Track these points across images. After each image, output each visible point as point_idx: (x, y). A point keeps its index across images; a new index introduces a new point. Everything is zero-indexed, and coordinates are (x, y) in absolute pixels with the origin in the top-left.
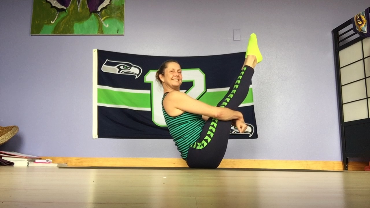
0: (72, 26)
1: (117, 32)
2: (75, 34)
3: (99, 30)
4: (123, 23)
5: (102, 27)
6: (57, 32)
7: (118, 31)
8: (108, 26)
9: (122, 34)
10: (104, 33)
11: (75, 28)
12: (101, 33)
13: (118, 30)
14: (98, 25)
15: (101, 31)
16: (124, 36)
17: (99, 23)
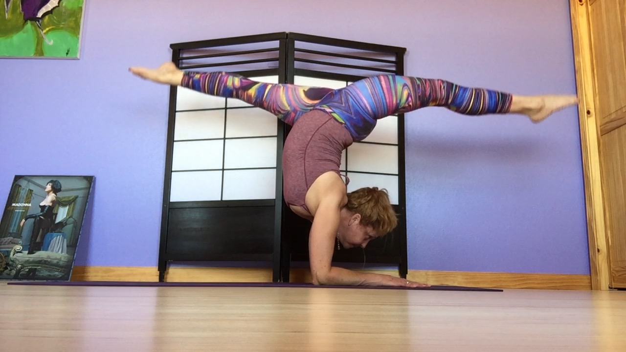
1: (67, 54)
3: (36, 49)
4: (78, 39)
5: (41, 43)
7: (68, 51)
8: (51, 43)
9: (74, 56)
10: (45, 55)
12: (40, 55)
13: (69, 49)
14: (36, 41)
15: (40, 52)
16: (79, 59)
17: (38, 39)
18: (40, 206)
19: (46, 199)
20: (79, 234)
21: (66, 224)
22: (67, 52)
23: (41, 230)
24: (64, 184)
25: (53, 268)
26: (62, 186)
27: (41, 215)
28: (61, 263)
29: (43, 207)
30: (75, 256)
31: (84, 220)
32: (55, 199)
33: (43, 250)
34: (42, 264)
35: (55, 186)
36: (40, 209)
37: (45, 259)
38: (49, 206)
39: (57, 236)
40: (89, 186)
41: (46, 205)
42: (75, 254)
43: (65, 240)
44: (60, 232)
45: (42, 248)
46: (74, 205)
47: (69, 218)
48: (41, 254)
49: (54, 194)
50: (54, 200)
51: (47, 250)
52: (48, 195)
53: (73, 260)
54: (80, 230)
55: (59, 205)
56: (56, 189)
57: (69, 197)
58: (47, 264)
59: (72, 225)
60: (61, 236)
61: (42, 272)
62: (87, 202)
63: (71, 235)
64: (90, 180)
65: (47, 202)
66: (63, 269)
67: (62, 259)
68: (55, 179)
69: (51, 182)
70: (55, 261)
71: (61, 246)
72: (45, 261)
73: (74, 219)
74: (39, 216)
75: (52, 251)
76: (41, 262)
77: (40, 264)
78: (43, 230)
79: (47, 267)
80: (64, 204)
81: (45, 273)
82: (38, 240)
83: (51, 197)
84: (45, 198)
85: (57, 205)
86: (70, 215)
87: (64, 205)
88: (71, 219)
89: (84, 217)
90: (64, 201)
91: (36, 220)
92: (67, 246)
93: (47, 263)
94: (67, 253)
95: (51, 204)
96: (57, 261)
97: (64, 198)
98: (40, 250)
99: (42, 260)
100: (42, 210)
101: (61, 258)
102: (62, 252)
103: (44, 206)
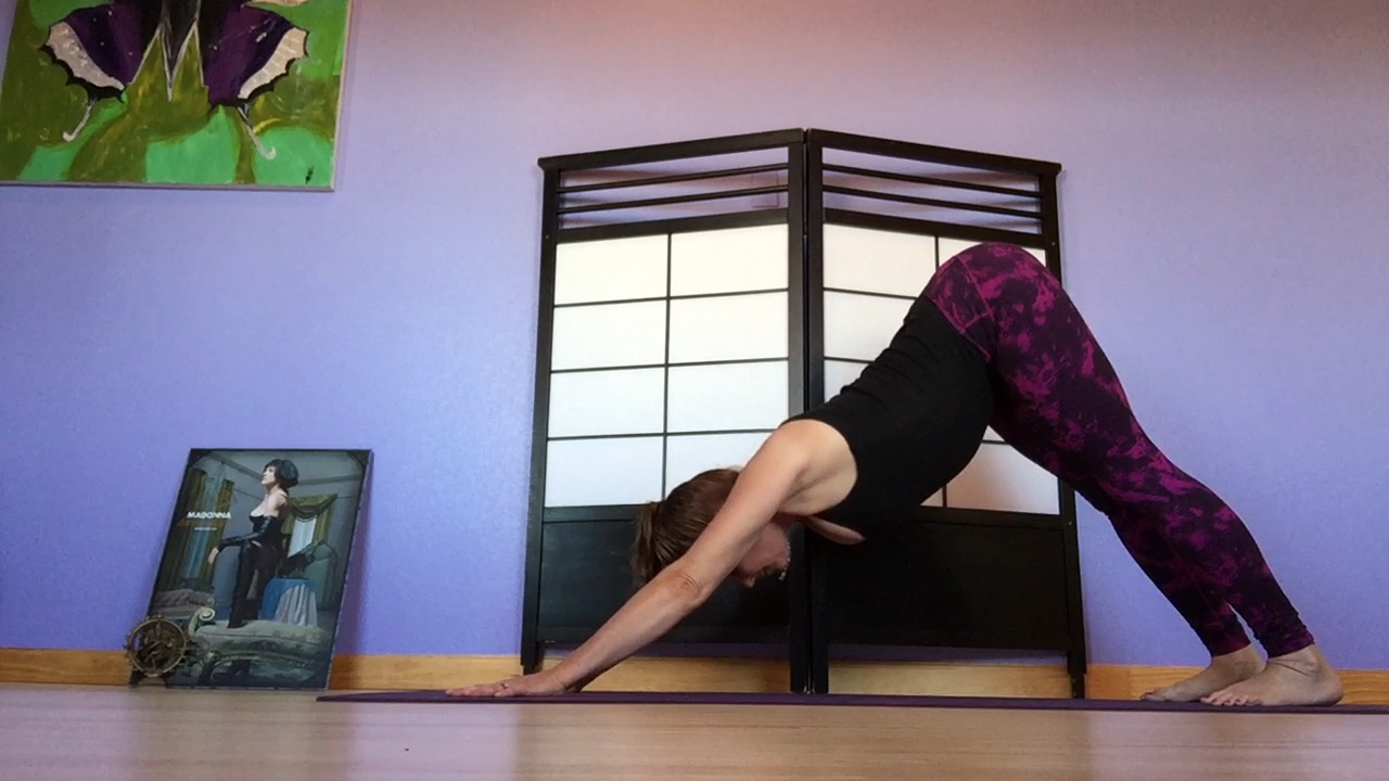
0: (142, 153)
1: (308, 178)
2: (150, 180)
3: (239, 169)
4: (333, 148)
5: (250, 155)
6: (83, 175)
7: (310, 173)
8: (274, 153)
9: (324, 185)
10: (258, 181)
11: (149, 161)
12: (247, 183)
13: (312, 167)
14: (238, 152)
15: (246, 175)
16: (332, 191)
17: (242, 145)
18: (252, 518)
19: (264, 503)
20: (344, 582)
21: (313, 558)
22: (307, 174)
23: (256, 572)
24: (305, 468)
25: (289, 660)
26: (299, 472)
27: (255, 539)
28: (306, 648)
29: (259, 521)
30: (337, 632)
31: (352, 550)
32: (284, 501)
33: (264, 618)
34: (263, 649)
35: (283, 473)
36: (252, 524)
37: (268, 639)
38: (273, 517)
39: (294, 587)
40: (360, 472)
41: (266, 515)
42: (338, 627)
43: (313, 595)
44: (301, 578)
45: (260, 612)
46: (329, 514)
47: (320, 544)
48: (259, 628)
49: (281, 492)
50: (283, 505)
51: (271, 617)
52: (269, 493)
53: (333, 641)
54: (345, 572)
55: (295, 516)
56: (286, 480)
57: (316, 498)
58: (274, 651)
59: (327, 560)
60: (303, 586)
61: (263, 668)
62: (357, 508)
63: (327, 582)
64: (362, 458)
65: (267, 507)
66: (312, 661)
67: (309, 639)
68: (282, 457)
69: (274, 463)
70: (292, 644)
71: (305, 606)
72: (270, 644)
73: (332, 548)
74: (250, 540)
75: (285, 620)
76: (258, 646)
77: (256, 649)
78: (261, 573)
79: (275, 658)
80: (306, 514)
81: (269, 671)
82: (251, 594)
83: (276, 497)
84: (262, 500)
85: (291, 517)
86: (320, 539)
87: (306, 516)
88: (324, 546)
89: (353, 544)
90: (305, 507)
91: (245, 551)
92: (318, 609)
93: (274, 647)
94: (318, 625)
95: (275, 514)
96: (295, 642)
97: (306, 499)
98: (257, 619)
99: (261, 642)
100: (256, 525)
101: (304, 636)
102: (307, 622)
103: (262, 518)
